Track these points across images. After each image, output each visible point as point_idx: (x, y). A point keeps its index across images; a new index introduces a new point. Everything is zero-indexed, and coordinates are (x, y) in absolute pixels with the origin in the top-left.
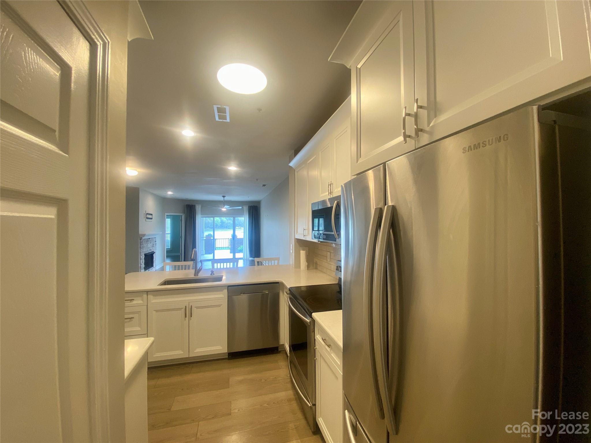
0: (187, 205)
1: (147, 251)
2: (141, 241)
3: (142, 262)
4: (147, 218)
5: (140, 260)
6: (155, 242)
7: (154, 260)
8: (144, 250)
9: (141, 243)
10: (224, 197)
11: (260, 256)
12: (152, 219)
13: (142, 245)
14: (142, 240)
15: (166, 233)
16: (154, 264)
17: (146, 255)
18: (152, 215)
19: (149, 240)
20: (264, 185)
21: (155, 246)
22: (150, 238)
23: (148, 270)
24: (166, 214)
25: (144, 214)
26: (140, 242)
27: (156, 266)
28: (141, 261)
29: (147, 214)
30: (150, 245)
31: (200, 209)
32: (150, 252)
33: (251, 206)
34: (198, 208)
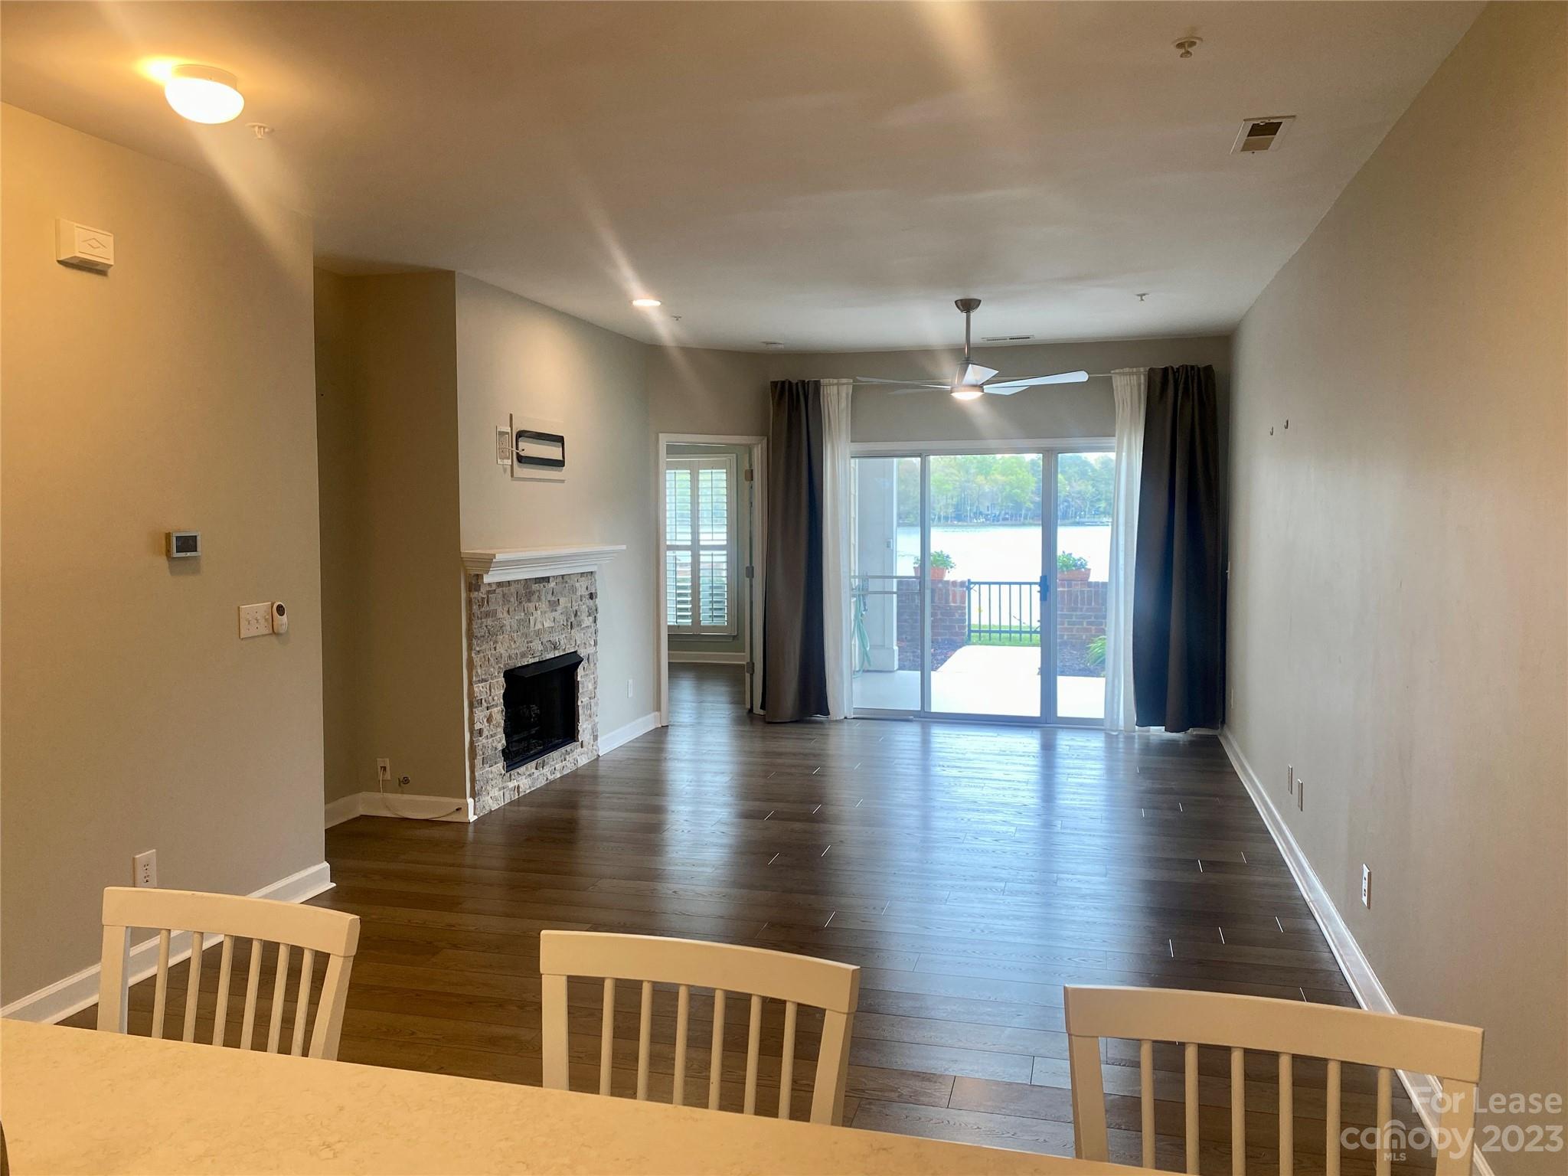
0: (774, 384)
1: (523, 655)
2: (475, 595)
3: (489, 720)
4: (521, 459)
5: (471, 706)
6: (592, 596)
7: (583, 700)
8: (501, 649)
9: (475, 607)
10: (967, 306)
11: (1223, 722)
12: (559, 464)
13: (489, 621)
14: (483, 590)
15: (668, 543)
16: (584, 726)
17: (513, 677)
18: (559, 440)
19: (535, 587)
20: (1264, 130)
21: (587, 621)
22: (547, 579)
23: (533, 764)
24: (664, 439)
25: (502, 434)
26: (470, 602)
27: (595, 738)
28: (480, 714)
29: (521, 434)
30: (543, 619)
31: (843, 404)
32: (551, 655)
33: (1165, 370)
34: (836, 398)
